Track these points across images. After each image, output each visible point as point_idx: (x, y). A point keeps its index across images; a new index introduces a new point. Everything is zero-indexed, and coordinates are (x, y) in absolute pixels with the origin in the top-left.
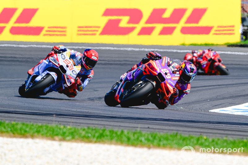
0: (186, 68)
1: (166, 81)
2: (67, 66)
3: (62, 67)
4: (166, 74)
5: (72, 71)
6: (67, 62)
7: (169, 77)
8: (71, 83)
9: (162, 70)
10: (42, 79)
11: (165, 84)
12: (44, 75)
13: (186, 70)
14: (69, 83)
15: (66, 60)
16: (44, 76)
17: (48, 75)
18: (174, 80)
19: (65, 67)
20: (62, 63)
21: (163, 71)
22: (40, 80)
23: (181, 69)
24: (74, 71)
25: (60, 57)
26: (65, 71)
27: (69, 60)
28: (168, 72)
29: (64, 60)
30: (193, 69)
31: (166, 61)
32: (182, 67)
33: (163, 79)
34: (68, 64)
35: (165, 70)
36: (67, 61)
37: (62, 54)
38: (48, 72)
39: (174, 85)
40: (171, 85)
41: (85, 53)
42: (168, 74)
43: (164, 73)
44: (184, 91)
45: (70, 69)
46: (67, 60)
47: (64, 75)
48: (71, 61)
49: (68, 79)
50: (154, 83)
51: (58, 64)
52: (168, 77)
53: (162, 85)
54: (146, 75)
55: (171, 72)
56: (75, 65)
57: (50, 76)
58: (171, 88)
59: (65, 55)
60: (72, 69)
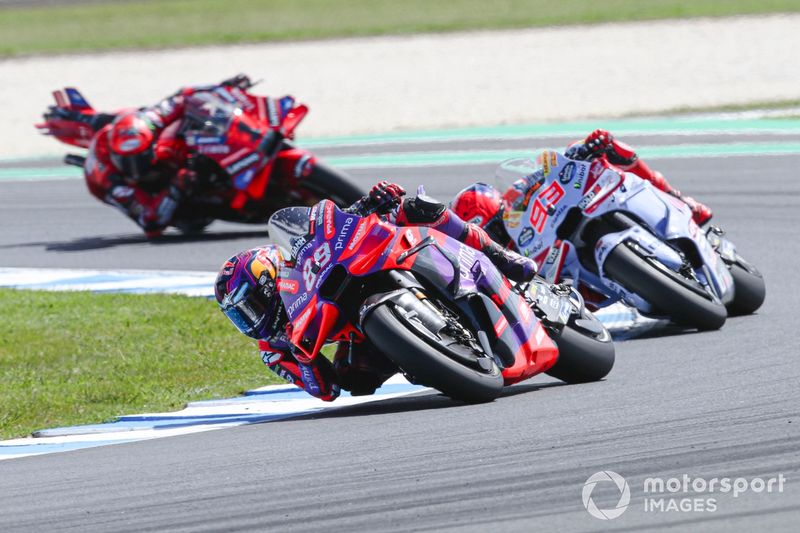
3: (563, 232)
5: (566, 183)
15: (534, 223)
20: (548, 236)
24: (561, 177)
29: (536, 229)
34: (542, 210)
36: (535, 219)
37: (519, 242)
45: (558, 194)
46: (532, 220)
51: (556, 246)
56: (542, 183)
59: (519, 229)
60: (558, 189)
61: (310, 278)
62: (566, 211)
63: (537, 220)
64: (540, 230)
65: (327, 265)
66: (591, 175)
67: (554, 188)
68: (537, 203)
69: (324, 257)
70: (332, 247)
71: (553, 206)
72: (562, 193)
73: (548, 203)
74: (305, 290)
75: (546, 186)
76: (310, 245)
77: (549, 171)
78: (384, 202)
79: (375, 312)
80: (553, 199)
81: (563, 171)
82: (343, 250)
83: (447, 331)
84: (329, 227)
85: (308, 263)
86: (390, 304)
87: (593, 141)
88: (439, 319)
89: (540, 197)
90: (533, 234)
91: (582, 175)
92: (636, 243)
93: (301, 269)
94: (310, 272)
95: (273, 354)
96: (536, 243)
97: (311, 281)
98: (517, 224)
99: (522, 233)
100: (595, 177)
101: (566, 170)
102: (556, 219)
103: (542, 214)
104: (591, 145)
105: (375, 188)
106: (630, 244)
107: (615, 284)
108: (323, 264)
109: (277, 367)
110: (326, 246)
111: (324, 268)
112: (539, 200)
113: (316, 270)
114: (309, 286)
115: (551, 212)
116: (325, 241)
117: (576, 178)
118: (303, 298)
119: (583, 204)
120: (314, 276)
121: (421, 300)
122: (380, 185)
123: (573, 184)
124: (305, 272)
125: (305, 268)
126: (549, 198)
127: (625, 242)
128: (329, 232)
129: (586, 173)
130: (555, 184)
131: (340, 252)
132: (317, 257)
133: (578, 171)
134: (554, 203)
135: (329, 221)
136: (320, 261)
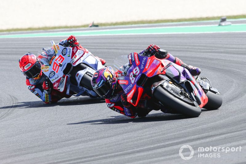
5: (64, 55)
6: (56, 67)
15: (55, 70)
24: (62, 53)
25: (54, 78)
29: (55, 72)
34: (57, 65)
36: (54, 68)
37: (49, 76)
38: (79, 86)
45: (62, 59)
46: (53, 69)
59: (49, 72)
60: (62, 57)
61: (133, 79)
62: (66, 64)
63: (56, 68)
64: (57, 72)
65: (139, 74)
66: (73, 52)
67: (60, 57)
68: (55, 63)
69: (137, 72)
70: (139, 68)
71: (61, 63)
72: (64, 59)
73: (59, 62)
74: (131, 83)
75: (57, 57)
76: (131, 68)
77: (57, 51)
78: (152, 52)
79: (157, 88)
80: (61, 61)
81: (63, 51)
82: (144, 69)
83: (181, 94)
84: (137, 61)
85: (132, 74)
86: (162, 86)
87: (70, 40)
88: (178, 89)
89: (56, 60)
90: (54, 73)
91: (70, 52)
92: (90, 73)
93: (129, 76)
94: (132, 77)
95: (111, 104)
96: (56, 76)
97: (133, 80)
98: (48, 70)
99: (50, 74)
100: (75, 52)
101: (64, 51)
102: (63, 68)
103: (57, 66)
104: (69, 41)
105: (149, 47)
106: (88, 74)
107: (84, 88)
108: (137, 74)
109: (113, 108)
110: (137, 68)
111: (138, 75)
112: (56, 62)
113: (135, 76)
114: (133, 82)
115: (61, 65)
116: (137, 66)
117: (68, 53)
118: (131, 86)
119: (72, 62)
120: (134, 78)
121: (171, 84)
122: (151, 46)
123: (67, 55)
124: (130, 77)
125: (130, 76)
126: (59, 61)
127: (86, 73)
128: (137, 63)
129: (71, 51)
130: (60, 56)
131: (143, 69)
132: (134, 72)
133: (68, 51)
134: (61, 62)
135: (137, 59)
136: (136, 73)
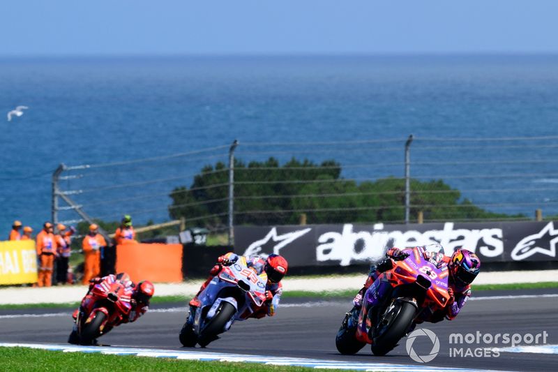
0: (464, 260)
1: (433, 285)
2: (249, 279)
3: (241, 282)
4: (428, 273)
6: (245, 273)
7: (436, 276)
8: (261, 301)
9: (421, 270)
10: (216, 312)
11: (433, 290)
12: (217, 305)
13: (464, 264)
14: (259, 302)
15: (243, 271)
16: (219, 307)
17: (223, 304)
18: (444, 278)
19: (246, 282)
20: (240, 276)
21: (423, 271)
22: (214, 316)
23: (456, 263)
24: (259, 282)
25: (235, 269)
26: (248, 287)
27: (248, 269)
28: (429, 269)
29: (241, 272)
30: (476, 262)
31: (421, 254)
32: (457, 259)
33: (428, 283)
34: (249, 275)
35: (424, 267)
36: (245, 271)
37: (235, 265)
38: (221, 299)
39: (446, 285)
40: (443, 287)
41: (269, 260)
42: (432, 273)
43: (425, 272)
44: (464, 293)
45: (254, 281)
47: (248, 294)
48: (251, 270)
49: (255, 296)
50: (414, 302)
51: (235, 280)
52: (433, 277)
53: (429, 292)
54: (397, 287)
55: (435, 267)
56: (258, 275)
57: (228, 305)
58: (444, 292)
